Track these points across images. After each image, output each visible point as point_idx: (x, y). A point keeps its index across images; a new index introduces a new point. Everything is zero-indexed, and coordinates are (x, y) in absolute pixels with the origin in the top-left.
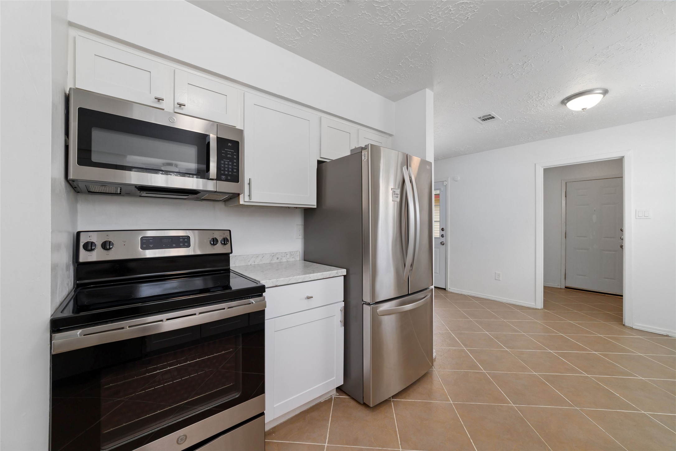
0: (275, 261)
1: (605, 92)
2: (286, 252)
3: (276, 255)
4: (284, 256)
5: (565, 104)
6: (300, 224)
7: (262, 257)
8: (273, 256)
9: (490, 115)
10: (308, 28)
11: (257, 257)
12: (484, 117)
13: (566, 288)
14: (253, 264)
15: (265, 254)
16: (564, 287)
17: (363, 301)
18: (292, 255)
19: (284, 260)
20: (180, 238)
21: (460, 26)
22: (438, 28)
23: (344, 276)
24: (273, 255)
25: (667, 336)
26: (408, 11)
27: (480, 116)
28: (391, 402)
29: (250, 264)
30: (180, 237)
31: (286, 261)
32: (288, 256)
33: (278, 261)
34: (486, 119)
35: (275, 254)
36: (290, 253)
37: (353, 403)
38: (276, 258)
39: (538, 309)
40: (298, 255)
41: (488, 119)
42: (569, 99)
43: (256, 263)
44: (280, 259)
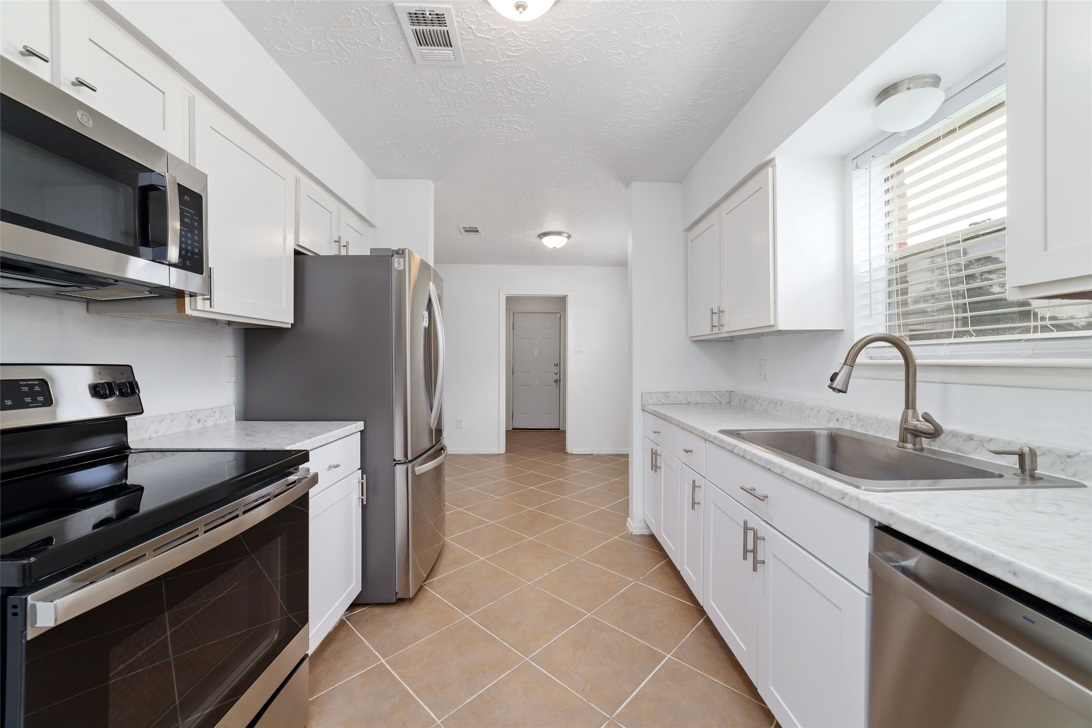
0: (195, 426)
1: (569, 237)
2: (212, 409)
3: (196, 414)
4: (210, 416)
5: (541, 238)
6: (232, 355)
7: (172, 421)
8: (191, 417)
9: (476, 228)
10: (334, 51)
11: (162, 420)
12: (469, 228)
13: (513, 429)
14: (154, 435)
15: (177, 413)
16: (512, 429)
17: (395, 460)
18: (223, 413)
19: (210, 423)
20: (23, 385)
21: (503, 144)
22: (484, 135)
23: (361, 432)
24: (190, 414)
25: (592, 454)
26: (468, 108)
27: (466, 226)
28: (423, 587)
29: (148, 437)
30: (21, 383)
31: (214, 424)
32: (217, 415)
33: (200, 426)
34: (468, 231)
35: (194, 412)
36: (220, 409)
37: (377, 611)
38: (197, 421)
39: (502, 454)
40: (232, 413)
41: (474, 231)
42: (545, 234)
43: (160, 434)
44: (202, 421)
